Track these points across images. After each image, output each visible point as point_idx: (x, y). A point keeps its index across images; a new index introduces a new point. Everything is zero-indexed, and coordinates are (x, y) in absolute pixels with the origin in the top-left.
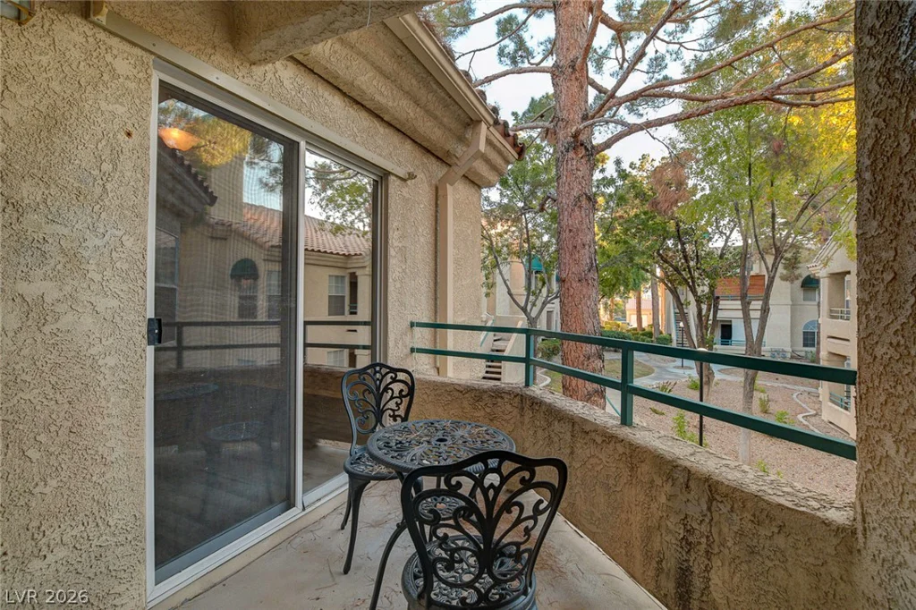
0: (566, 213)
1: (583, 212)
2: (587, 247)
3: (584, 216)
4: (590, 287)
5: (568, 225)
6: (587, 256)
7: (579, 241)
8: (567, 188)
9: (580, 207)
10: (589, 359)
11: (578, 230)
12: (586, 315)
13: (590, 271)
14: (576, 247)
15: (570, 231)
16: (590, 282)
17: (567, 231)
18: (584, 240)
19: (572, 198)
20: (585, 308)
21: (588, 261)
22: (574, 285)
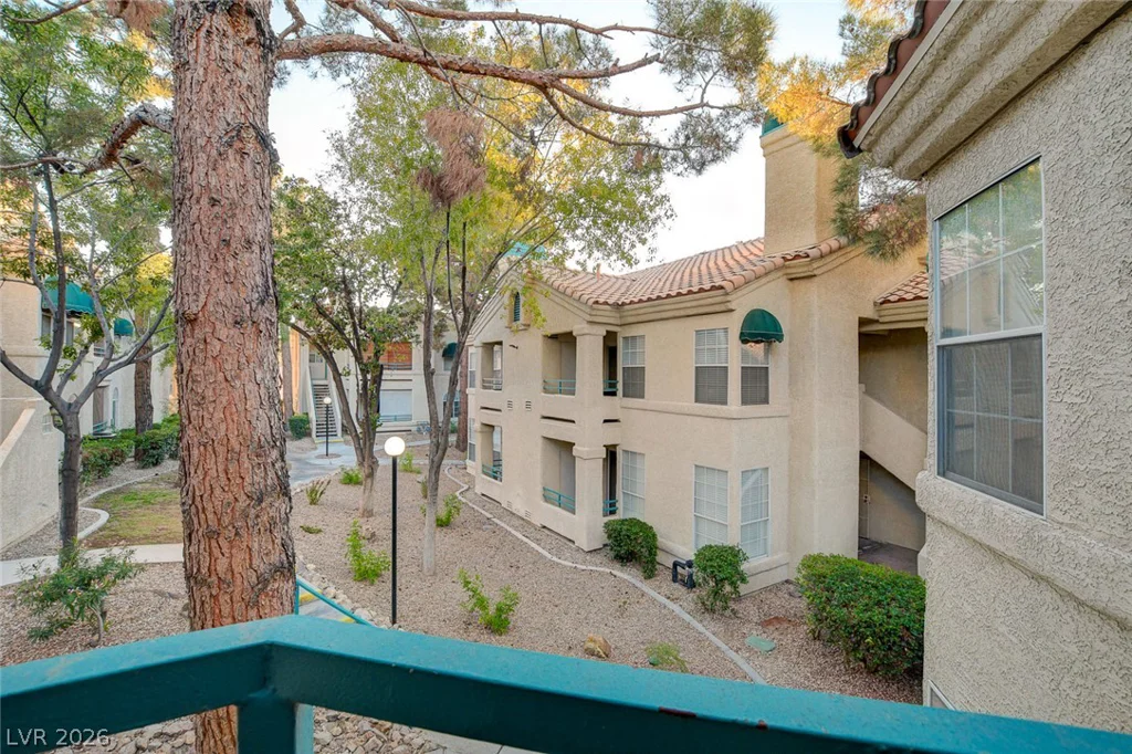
0: (202, 157)
1: (248, 166)
2: (256, 248)
3: (250, 175)
4: (262, 340)
5: (207, 187)
6: (256, 269)
7: (238, 232)
8: (206, 97)
9: (243, 154)
10: (260, 501)
11: (233, 205)
12: (253, 402)
13: (262, 303)
14: (227, 243)
15: (214, 202)
16: (262, 327)
17: (205, 201)
18: (250, 231)
19: (222, 126)
20: (251, 386)
21: (259, 280)
22: (223, 333)
